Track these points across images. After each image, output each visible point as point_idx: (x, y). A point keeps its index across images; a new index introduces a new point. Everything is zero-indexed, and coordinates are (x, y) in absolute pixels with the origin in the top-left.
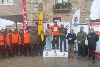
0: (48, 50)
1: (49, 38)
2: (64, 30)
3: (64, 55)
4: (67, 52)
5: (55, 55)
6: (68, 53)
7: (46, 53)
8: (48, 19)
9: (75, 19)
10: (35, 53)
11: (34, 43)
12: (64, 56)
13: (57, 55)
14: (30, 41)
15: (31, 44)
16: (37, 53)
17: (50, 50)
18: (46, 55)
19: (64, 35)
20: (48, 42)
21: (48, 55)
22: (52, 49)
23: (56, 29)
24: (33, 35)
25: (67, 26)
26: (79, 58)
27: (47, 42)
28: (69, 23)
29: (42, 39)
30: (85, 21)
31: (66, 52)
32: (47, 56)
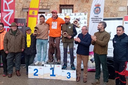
0: (38, 65)
1: (42, 41)
2: (70, 27)
3: (69, 77)
4: (75, 69)
5: (51, 75)
6: (75, 71)
7: (35, 70)
8: (49, 7)
9: (95, 8)
10: (14, 69)
11: (12, 50)
12: (67, 77)
13: (55, 76)
14: (6, 47)
15: (7, 52)
16: (19, 71)
17: (43, 65)
18: (35, 74)
19: (70, 37)
20: (41, 50)
21: (37, 75)
22: (47, 63)
23: (55, 26)
24: (11, 36)
25: (77, 19)
26: (97, 83)
27: (39, 49)
28: (85, 15)
29: (29, 44)
30: (119, 13)
31: (73, 71)
32: (36, 77)
